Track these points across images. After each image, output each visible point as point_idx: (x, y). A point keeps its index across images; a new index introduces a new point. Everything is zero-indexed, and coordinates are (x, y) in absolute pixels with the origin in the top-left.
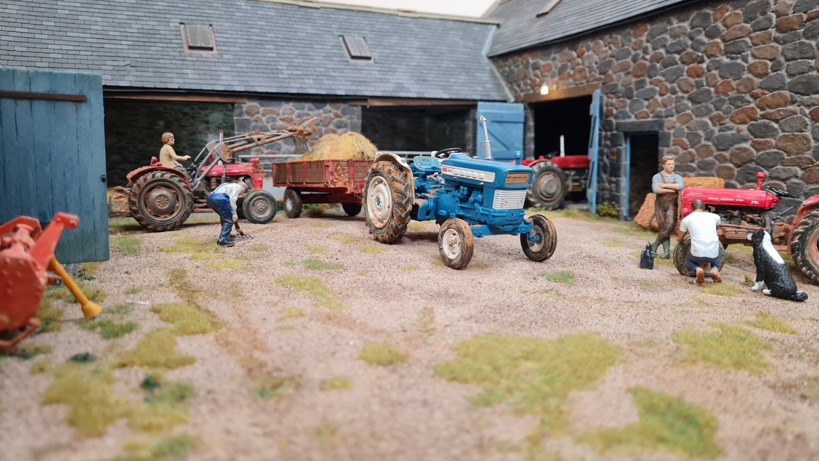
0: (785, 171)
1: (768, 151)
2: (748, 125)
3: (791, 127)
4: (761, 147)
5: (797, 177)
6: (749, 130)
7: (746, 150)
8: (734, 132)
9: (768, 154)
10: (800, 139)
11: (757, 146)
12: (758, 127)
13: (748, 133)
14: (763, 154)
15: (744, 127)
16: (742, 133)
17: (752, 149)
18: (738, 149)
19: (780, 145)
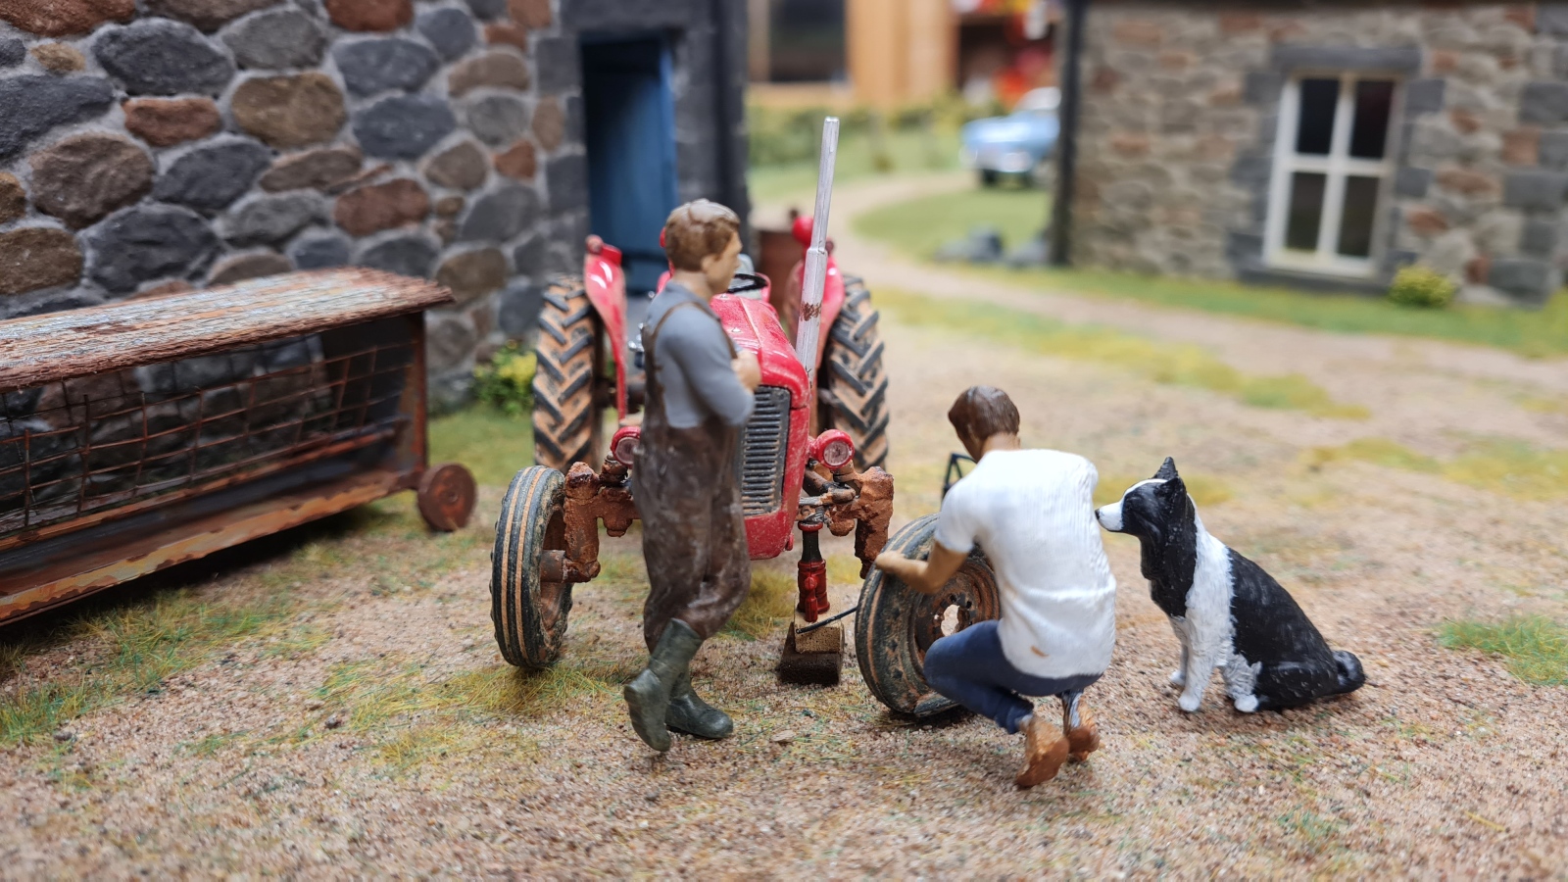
0: (279, 208)
1: (203, 144)
2: (91, 40)
3: (273, 50)
4: (171, 130)
5: (320, 221)
6: (105, 63)
7: (108, 148)
8: (27, 70)
9: (210, 155)
10: (309, 91)
11: (153, 128)
12: (144, 48)
13: (101, 74)
14: (188, 158)
15: (79, 48)
16: (73, 77)
17: (132, 141)
18: (71, 148)
19: (244, 114)
